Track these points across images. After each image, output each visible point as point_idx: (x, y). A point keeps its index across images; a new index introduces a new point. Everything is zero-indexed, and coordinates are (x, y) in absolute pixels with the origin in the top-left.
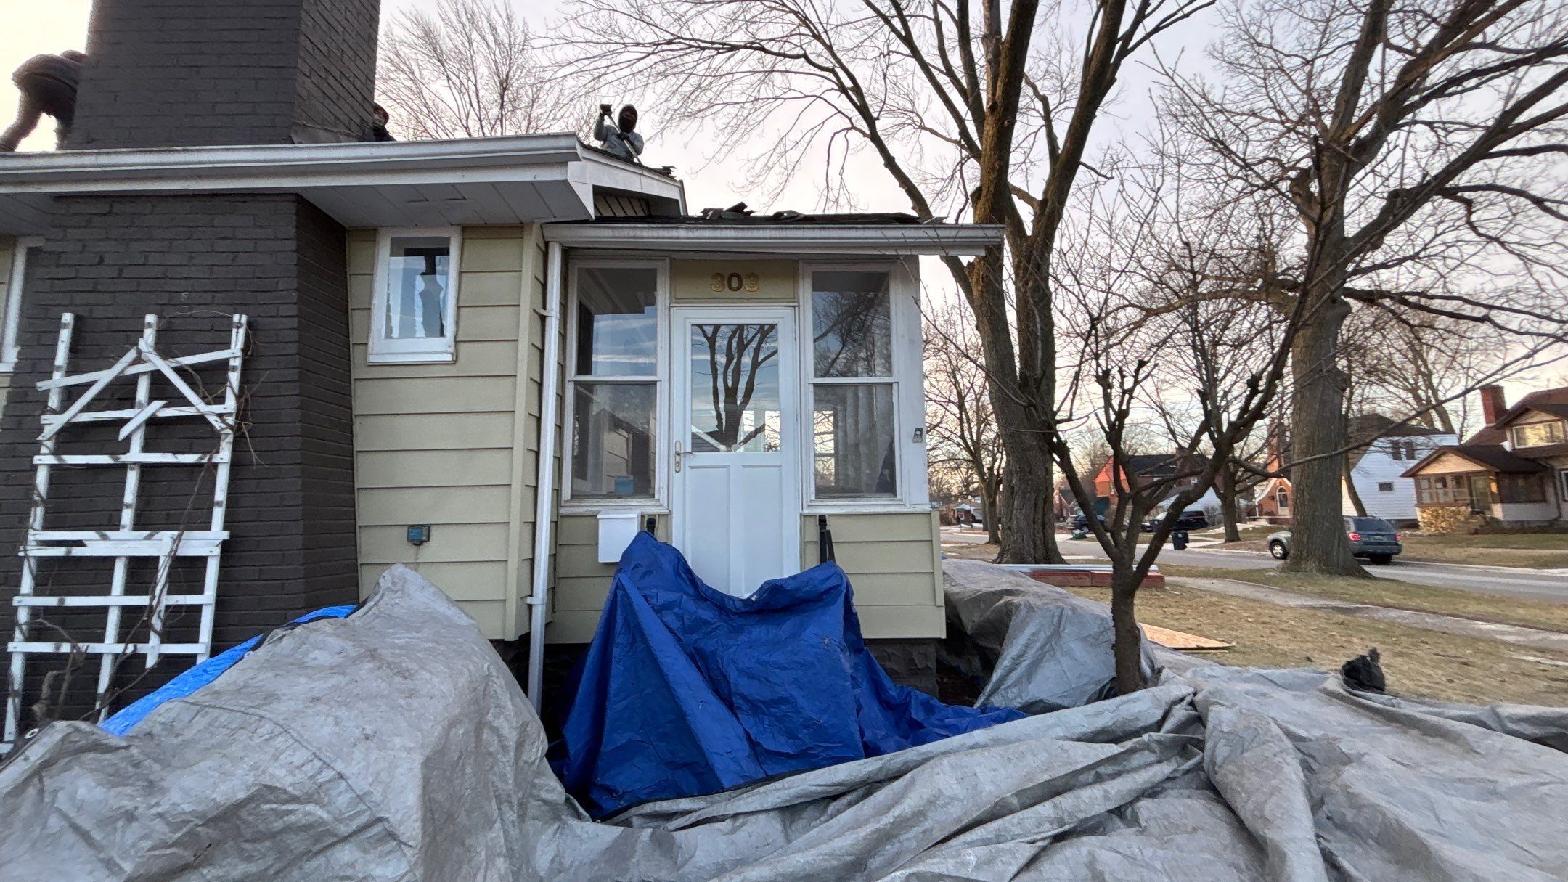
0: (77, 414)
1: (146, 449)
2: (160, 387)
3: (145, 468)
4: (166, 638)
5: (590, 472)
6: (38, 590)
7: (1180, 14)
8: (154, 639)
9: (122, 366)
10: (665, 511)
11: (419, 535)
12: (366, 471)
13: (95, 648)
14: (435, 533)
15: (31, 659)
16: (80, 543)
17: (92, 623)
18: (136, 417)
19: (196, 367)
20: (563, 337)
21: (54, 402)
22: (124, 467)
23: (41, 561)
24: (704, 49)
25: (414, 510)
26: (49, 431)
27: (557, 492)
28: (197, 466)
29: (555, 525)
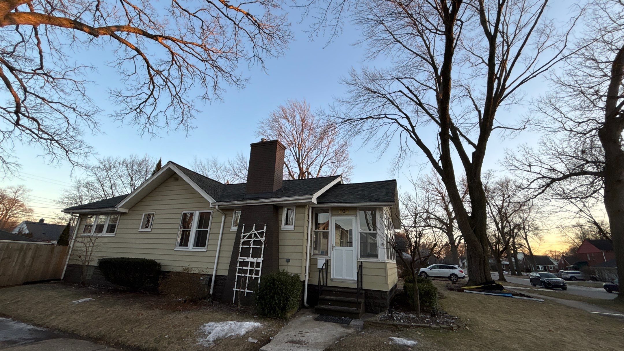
0: (245, 239)
1: (253, 245)
2: (255, 236)
3: (253, 248)
4: (255, 275)
5: (318, 249)
6: (239, 266)
7: (532, 76)
8: (254, 274)
9: (251, 232)
10: (330, 258)
11: (288, 261)
12: (281, 249)
13: (246, 275)
14: (291, 260)
15: (238, 276)
16: (245, 259)
17: (245, 271)
18: (252, 240)
19: (260, 232)
20: (312, 223)
21: (242, 237)
22: (250, 248)
23: (240, 262)
24: (355, 121)
25: (287, 256)
26: (241, 242)
27: (310, 253)
28: (259, 248)
29: (310, 260)
